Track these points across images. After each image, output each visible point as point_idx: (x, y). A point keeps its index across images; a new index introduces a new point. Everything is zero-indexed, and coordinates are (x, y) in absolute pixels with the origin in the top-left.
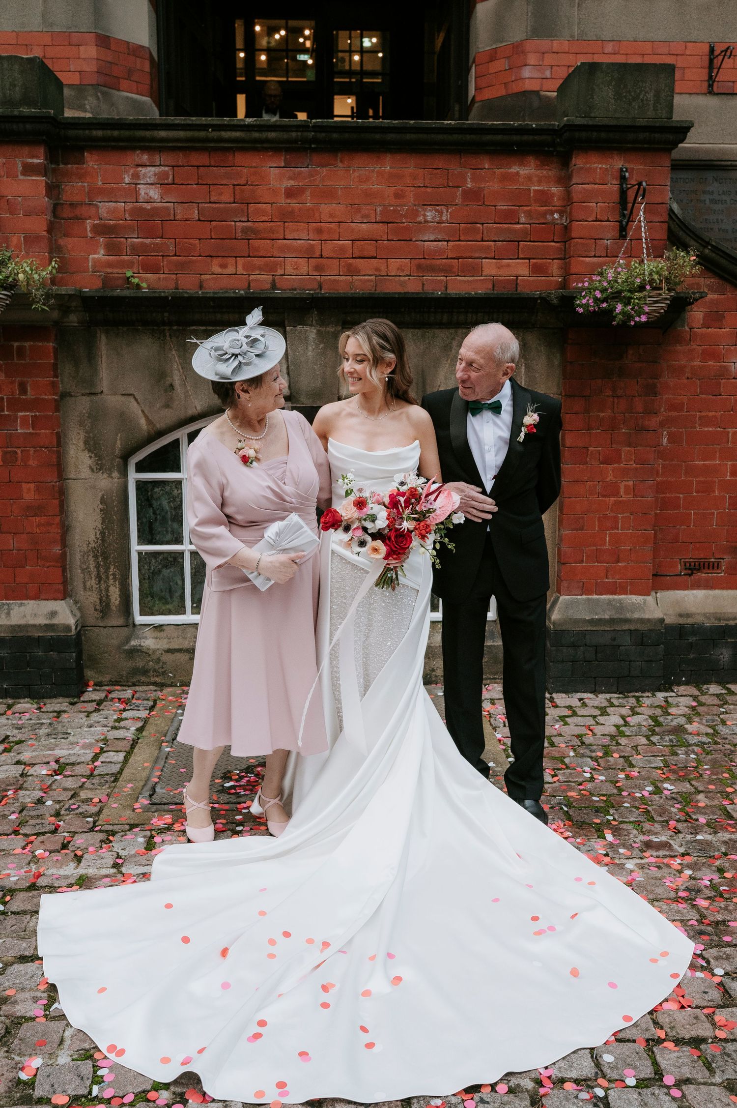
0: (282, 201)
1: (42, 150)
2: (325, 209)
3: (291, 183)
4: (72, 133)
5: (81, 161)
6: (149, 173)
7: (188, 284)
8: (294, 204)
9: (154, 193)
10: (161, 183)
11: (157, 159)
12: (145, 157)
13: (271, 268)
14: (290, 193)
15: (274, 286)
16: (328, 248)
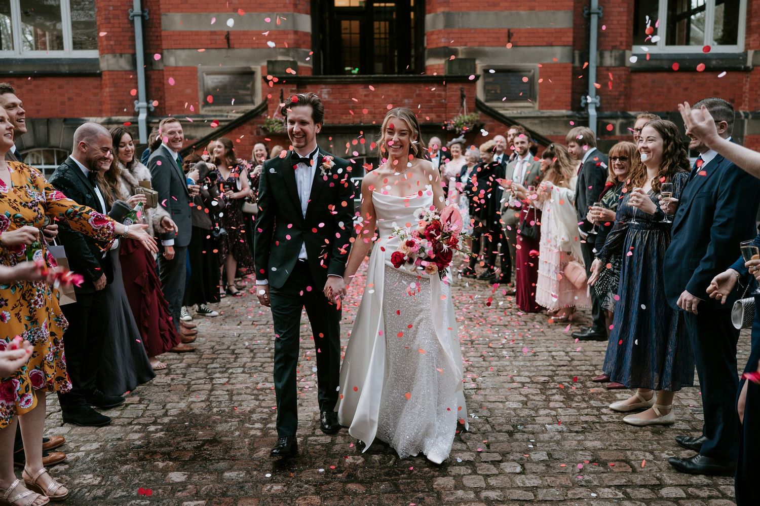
0: (363, 98)
1: (295, 86)
2: (376, 100)
3: (366, 93)
4: (304, 80)
5: (305, 88)
6: (325, 91)
7: (336, 122)
8: (367, 99)
9: (326, 96)
10: (329, 93)
11: (327, 86)
12: (324, 86)
13: (360, 117)
14: (366, 96)
15: (361, 122)
16: (377, 111)
